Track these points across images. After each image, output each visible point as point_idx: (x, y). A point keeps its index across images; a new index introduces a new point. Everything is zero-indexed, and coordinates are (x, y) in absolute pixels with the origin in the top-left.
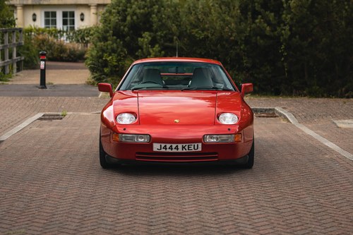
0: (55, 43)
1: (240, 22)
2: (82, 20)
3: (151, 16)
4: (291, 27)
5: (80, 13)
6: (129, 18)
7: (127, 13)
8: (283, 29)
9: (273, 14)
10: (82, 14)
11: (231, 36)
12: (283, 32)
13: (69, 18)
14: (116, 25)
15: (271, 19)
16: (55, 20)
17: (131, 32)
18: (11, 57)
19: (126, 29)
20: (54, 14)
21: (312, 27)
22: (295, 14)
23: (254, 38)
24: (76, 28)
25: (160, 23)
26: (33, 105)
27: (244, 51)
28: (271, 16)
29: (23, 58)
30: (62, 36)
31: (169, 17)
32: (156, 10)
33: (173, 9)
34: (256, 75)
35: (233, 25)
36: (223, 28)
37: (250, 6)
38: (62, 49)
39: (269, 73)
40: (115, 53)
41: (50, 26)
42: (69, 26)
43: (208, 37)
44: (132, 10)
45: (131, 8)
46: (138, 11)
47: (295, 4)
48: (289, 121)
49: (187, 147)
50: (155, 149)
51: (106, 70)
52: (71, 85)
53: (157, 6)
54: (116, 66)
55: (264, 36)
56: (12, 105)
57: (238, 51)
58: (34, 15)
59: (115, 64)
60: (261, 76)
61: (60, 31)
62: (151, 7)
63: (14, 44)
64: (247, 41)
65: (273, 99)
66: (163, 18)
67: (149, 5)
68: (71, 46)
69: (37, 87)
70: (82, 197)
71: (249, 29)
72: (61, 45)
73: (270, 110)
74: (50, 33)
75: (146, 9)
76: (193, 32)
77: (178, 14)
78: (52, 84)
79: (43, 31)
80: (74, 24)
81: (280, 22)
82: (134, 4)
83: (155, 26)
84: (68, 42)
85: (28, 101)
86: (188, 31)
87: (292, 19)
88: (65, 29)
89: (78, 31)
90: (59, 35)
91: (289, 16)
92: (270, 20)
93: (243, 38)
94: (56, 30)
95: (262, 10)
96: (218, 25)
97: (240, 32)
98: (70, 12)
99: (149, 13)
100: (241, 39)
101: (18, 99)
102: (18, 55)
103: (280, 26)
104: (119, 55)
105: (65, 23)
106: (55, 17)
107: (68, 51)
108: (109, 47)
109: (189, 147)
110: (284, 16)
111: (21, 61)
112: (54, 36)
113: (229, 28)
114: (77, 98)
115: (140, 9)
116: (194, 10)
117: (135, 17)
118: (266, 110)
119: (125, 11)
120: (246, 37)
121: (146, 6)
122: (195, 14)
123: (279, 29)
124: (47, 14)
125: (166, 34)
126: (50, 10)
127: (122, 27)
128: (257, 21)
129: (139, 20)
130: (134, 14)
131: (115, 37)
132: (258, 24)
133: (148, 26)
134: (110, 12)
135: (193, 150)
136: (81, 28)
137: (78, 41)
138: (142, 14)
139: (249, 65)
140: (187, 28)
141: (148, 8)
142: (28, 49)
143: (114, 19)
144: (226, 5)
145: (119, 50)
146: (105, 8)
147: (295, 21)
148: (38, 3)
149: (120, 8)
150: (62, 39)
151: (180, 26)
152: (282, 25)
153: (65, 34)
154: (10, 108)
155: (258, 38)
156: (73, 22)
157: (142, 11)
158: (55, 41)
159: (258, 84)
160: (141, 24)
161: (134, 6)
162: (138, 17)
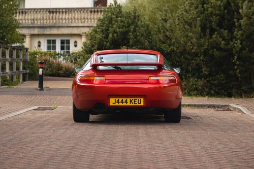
0: (54, 63)
1: (200, 39)
2: (76, 46)
3: (128, 34)
4: (242, 41)
5: (74, 41)
6: (110, 35)
7: (109, 32)
8: (235, 43)
9: (227, 31)
10: (76, 42)
11: (193, 49)
12: (235, 45)
13: (65, 45)
14: (100, 41)
15: (225, 35)
16: (55, 46)
18: (18, 69)
19: (108, 44)
20: (54, 42)
22: (244, 31)
23: (211, 50)
24: (71, 52)
25: (135, 40)
26: (31, 101)
27: (203, 61)
28: (225, 33)
29: (28, 71)
30: (59, 57)
31: (142, 35)
32: (132, 29)
33: (146, 28)
34: (212, 82)
35: (194, 39)
36: (186, 43)
37: (208, 25)
38: (59, 67)
39: (223, 80)
41: (51, 50)
42: (65, 51)
43: (174, 50)
44: (113, 29)
45: (112, 27)
46: (118, 30)
47: (244, 23)
48: (243, 112)
52: (63, 89)
53: (133, 26)
55: (219, 49)
56: (14, 100)
57: (199, 61)
58: (39, 42)
60: (216, 82)
61: (58, 54)
62: (128, 27)
63: (21, 59)
64: (206, 53)
65: (227, 99)
66: (137, 36)
67: (127, 25)
68: (66, 65)
69: (36, 89)
70: (57, 156)
71: (207, 43)
72: (59, 64)
73: (225, 106)
74: (51, 55)
75: (124, 28)
76: (162, 46)
77: (150, 33)
78: (48, 88)
79: (45, 54)
80: (69, 49)
81: (233, 38)
82: (114, 24)
83: (131, 42)
84: (64, 62)
85: (27, 98)
86: (158, 46)
87: (242, 35)
88: (62, 53)
89: (72, 54)
90: (57, 57)
91: (240, 32)
92: (224, 37)
93: (202, 51)
94: (55, 53)
95: (218, 28)
96: (182, 40)
97: (200, 46)
98: (67, 40)
99: (126, 31)
100: (201, 51)
101: (19, 97)
102: (24, 68)
103: (232, 41)
105: (62, 48)
106: (55, 44)
107: (64, 69)
110: (236, 32)
111: (26, 73)
112: (54, 57)
113: (191, 43)
114: (67, 97)
115: (119, 28)
116: (162, 29)
117: (115, 35)
118: (222, 106)
119: (107, 30)
120: (204, 50)
121: (124, 26)
122: (164, 32)
123: (231, 43)
124: (49, 42)
126: (51, 38)
127: (105, 43)
128: (214, 36)
129: (119, 37)
130: (115, 32)
132: (215, 39)
133: (125, 42)
134: (96, 32)
136: (75, 51)
137: (72, 61)
138: (121, 32)
139: (207, 73)
140: (156, 43)
141: (126, 28)
142: (32, 65)
143: (99, 36)
144: (189, 25)
146: (92, 28)
147: (244, 36)
148: (42, 33)
149: (104, 28)
150: (60, 60)
151: (151, 42)
152: (234, 40)
153: (62, 56)
154: (11, 102)
155: (215, 50)
156: (68, 48)
157: (121, 30)
158: (55, 61)
159: (214, 88)
160: (120, 40)
161: (115, 26)
162: (117, 35)
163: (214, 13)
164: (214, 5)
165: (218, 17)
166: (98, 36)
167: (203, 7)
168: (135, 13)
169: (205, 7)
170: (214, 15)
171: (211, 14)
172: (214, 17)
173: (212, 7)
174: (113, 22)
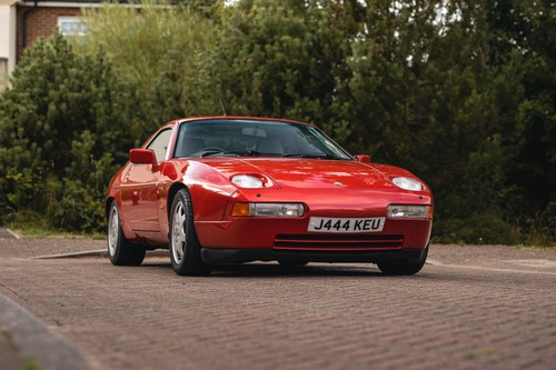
4: (351, 121)
6: (52, 107)
7: (47, 99)
8: (335, 127)
12: (337, 130)
15: (315, 109)
17: (56, 131)
19: (47, 126)
21: (381, 124)
22: (356, 102)
25: (108, 117)
28: (315, 105)
31: (123, 108)
32: (100, 95)
33: (130, 93)
40: (28, 167)
44: (59, 92)
45: (57, 89)
46: (70, 95)
47: (357, 85)
49: (362, 225)
50: (311, 229)
51: (11, 197)
53: (103, 89)
54: (29, 191)
59: (29, 186)
66: (113, 109)
75: (83, 91)
77: (138, 104)
82: (61, 82)
83: (100, 122)
87: (350, 110)
91: (347, 104)
99: (88, 99)
104: (35, 171)
108: (17, 157)
109: (365, 224)
110: (335, 105)
115: (72, 91)
117: (64, 106)
119: (43, 95)
121: (82, 87)
125: (118, 136)
127: (39, 123)
129: (70, 112)
130: (63, 99)
131: (27, 141)
135: (371, 230)
138: (77, 100)
143: (25, 109)
145: (36, 162)
147: (355, 113)
149: (35, 90)
152: (332, 120)
157: (76, 94)
160: (73, 118)
161: (62, 87)
162: (68, 105)
163: (289, 62)
164: (287, 47)
165: (296, 72)
166: (22, 108)
167: (263, 49)
168: (102, 60)
169: (268, 51)
170: (289, 67)
171: (282, 66)
172: (289, 71)
173: (282, 51)
174: (58, 78)
